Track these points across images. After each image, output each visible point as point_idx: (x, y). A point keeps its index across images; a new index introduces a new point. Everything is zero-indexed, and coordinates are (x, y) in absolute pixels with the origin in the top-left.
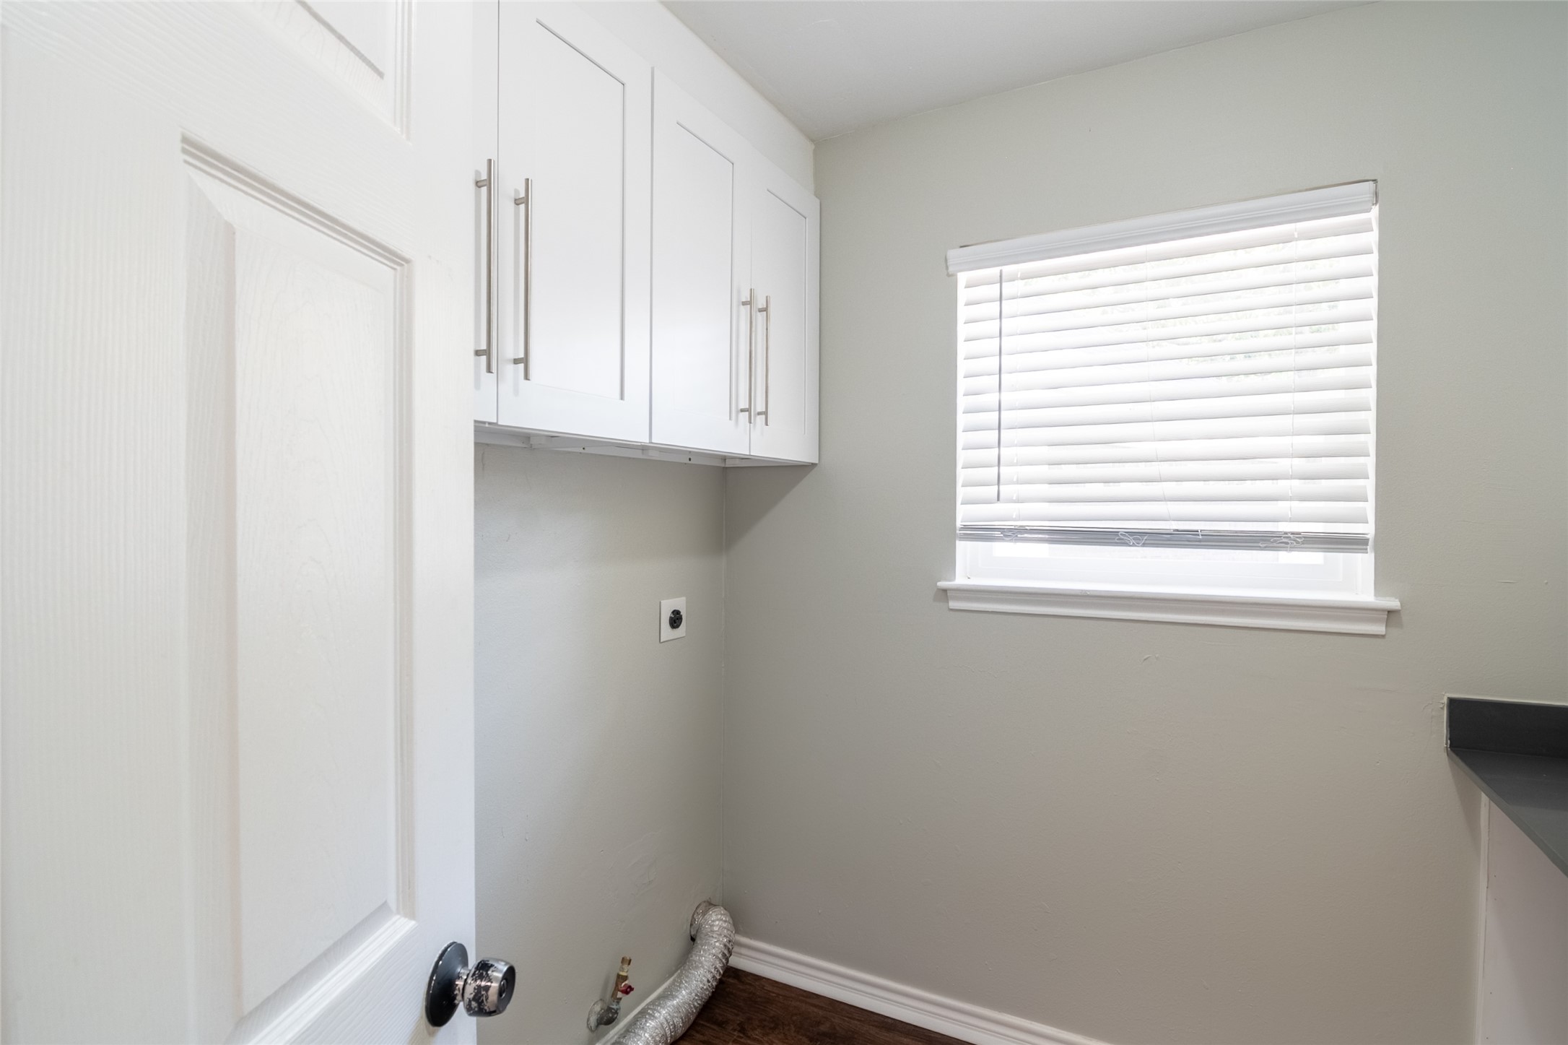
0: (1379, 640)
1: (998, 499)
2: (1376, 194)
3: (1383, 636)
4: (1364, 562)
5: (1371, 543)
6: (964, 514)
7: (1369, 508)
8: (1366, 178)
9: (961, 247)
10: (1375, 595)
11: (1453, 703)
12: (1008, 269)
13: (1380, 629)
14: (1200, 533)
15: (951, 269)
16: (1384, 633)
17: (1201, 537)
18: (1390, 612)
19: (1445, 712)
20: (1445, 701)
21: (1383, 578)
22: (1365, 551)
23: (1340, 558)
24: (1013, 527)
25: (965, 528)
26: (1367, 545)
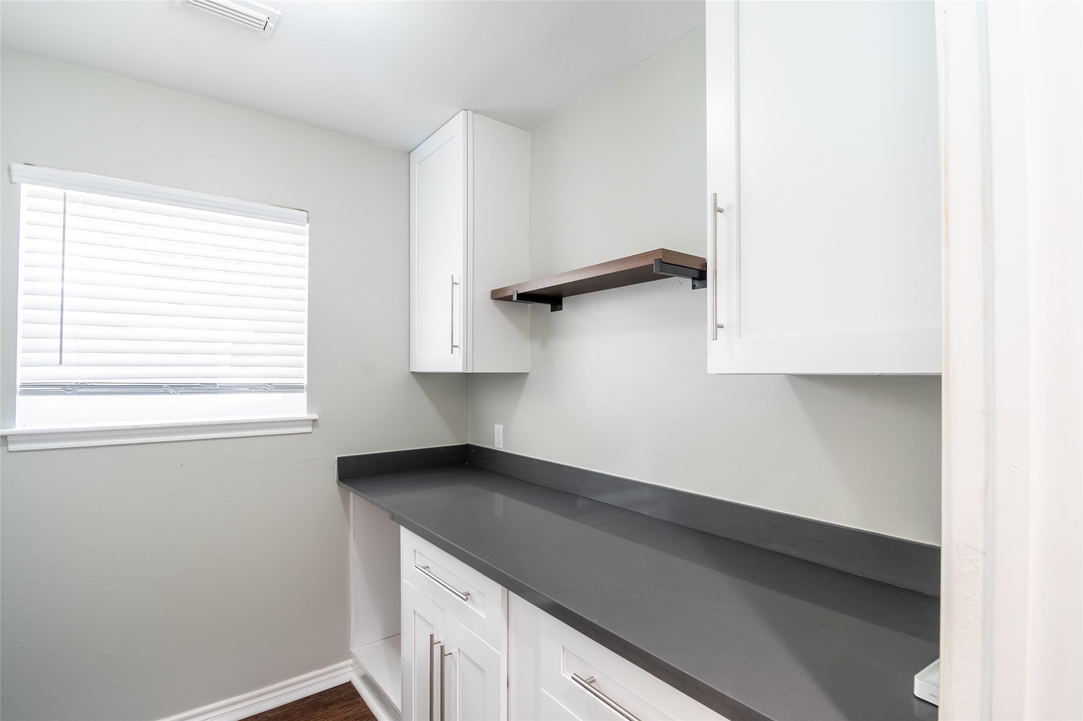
0: (309, 435)
1: (61, 363)
2: (308, 218)
3: (311, 433)
4: (301, 398)
5: (305, 388)
6: (23, 375)
7: (304, 371)
8: (304, 209)
9: (26, 164)
10: (307, 413)
11: (340, 460)
12: (70, 193)
13: (309, 429)
14: (218, 385)
15: (14, 179)
16: (311, 431)
17: (218, 387)
18: (314, 421)
19: (336, 464)
20: (336, 459)
21: (311, 403)
22: (302, 392)
23: (289, 396)
24: (74, 384)
25: (23, 385)
26: (303, 388)
